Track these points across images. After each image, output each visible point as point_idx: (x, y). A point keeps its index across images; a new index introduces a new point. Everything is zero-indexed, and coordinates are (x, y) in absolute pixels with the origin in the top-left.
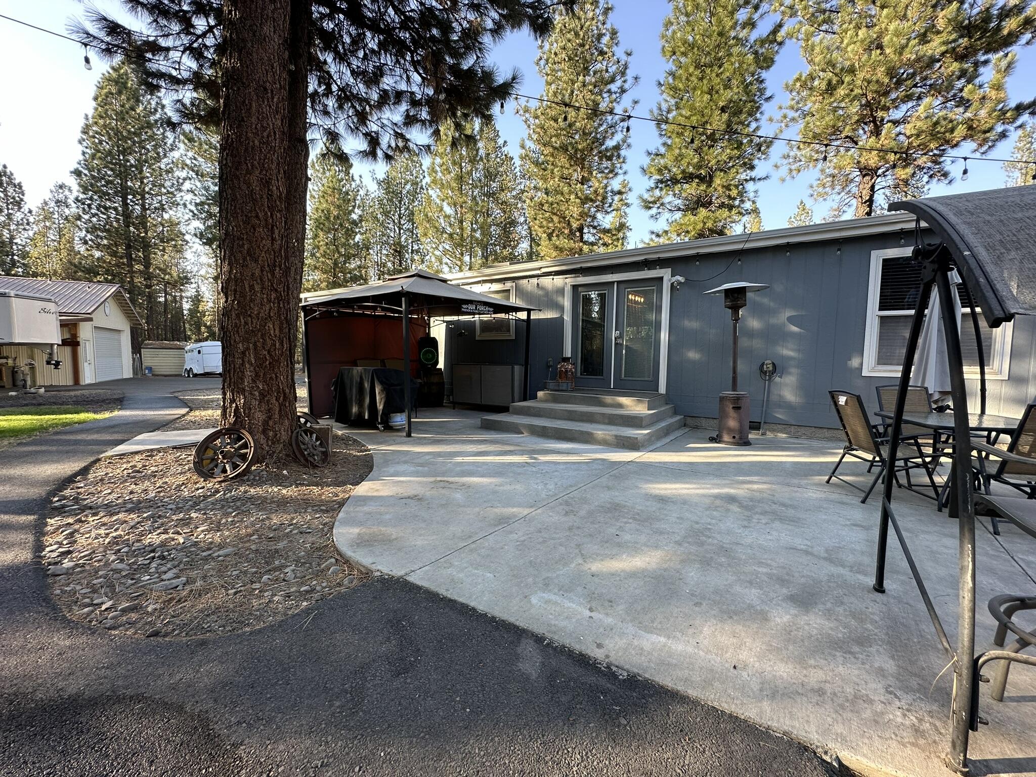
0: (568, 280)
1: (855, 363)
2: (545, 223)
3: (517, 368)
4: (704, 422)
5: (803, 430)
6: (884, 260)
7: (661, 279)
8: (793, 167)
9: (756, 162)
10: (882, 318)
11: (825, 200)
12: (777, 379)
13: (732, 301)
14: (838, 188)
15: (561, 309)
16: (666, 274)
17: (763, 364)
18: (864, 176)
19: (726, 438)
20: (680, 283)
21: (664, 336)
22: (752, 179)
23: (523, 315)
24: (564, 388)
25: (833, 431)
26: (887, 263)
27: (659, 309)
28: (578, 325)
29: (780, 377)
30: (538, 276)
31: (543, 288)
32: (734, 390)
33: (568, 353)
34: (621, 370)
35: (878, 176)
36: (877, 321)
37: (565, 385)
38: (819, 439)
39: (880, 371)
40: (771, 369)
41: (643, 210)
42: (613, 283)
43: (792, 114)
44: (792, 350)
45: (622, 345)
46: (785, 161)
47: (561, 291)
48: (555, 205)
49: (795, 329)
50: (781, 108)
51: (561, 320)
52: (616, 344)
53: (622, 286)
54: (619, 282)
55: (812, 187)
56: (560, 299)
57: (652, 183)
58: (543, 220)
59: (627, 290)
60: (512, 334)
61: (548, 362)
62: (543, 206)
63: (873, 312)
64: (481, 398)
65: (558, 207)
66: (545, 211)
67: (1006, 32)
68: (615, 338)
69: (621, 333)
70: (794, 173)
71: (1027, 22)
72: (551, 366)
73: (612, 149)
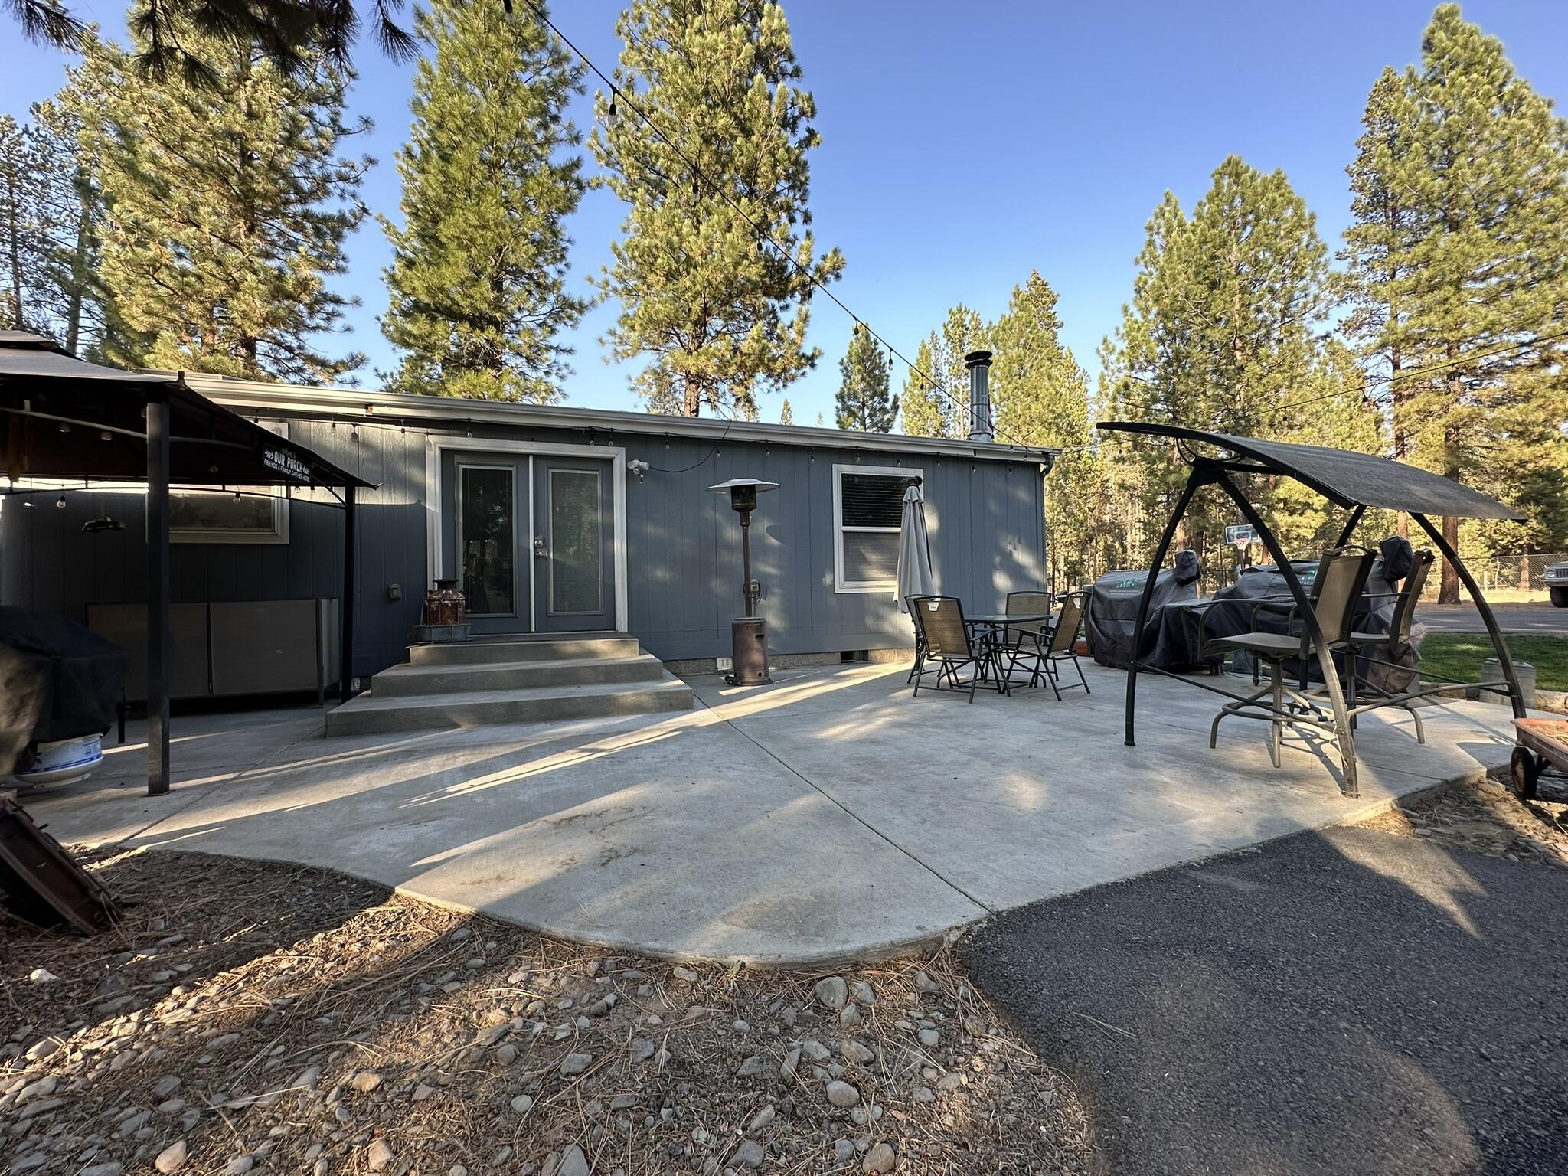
0: (431, 439)
1: (828, 580)
3: (325, 604)
5: (789, 659)
6: (843, 475)
7: (609, 461)
9: (560, 326)
10: (845, 533)
12: (762, 601)
13: (741, 500)
15: (421, 491)
16: (618, 455)
18: (690, 383)
19: (749, 677)
20: (642, 470)
21: (620, 547)
24: (459, 637)
25: (819, 656)
26: (844, 477)
27: (609, 506)
28: (455, 523)
29: (765, 599)
30: (356, 419)
31: (367, 445)
32: (749, 615)
33: (437, 570)
34: (547, 602)
35: (704, 387)
36: (841, 536)
37: (461, 631)
38: (805, 667)
39: (848, 587)
40: (756, 589)
42: (527, 455)
44: (773, 566)
45: (547, 559)
47: (417, 457)
49: (774, 541)
51: (419, 511)
52: (536, 557)
53: (543, 464)
54: (536, 457)
56: (414, 473)
58: (151, 300)
59: (551, 471)
60: (282, 534)
61: (388, 591)
62: (156, 270)
63: (839, 527)
64: (210, 680)
65: (198, 286)
66: (159, 283)
67: (790, 287)
68: (535, 547)
69: (544, 540)
70: (619, 356)
71: (804, 285)
72: (396, 599)
73: (325, 219)
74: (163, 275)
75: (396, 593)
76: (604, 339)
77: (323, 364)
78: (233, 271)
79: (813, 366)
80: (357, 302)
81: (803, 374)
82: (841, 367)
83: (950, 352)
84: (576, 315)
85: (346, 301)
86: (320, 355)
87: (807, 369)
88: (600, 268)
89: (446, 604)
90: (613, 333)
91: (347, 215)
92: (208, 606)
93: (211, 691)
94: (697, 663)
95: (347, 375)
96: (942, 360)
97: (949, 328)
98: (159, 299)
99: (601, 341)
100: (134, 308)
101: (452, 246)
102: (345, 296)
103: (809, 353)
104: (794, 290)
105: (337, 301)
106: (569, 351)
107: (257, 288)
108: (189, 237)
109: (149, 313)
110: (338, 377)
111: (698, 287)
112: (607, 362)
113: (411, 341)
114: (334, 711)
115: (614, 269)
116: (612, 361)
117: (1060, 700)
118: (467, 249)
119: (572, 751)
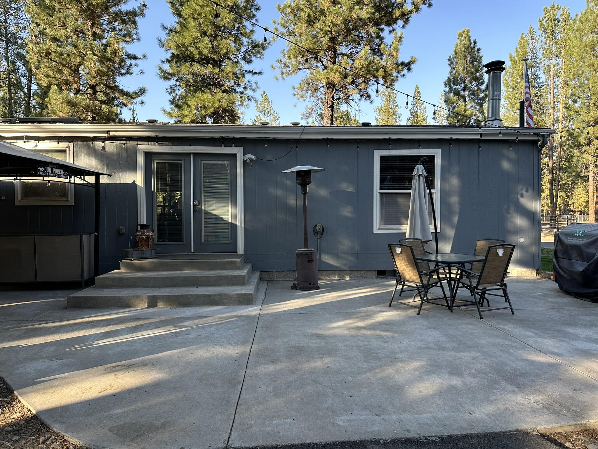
0: (140, 147)
2: (51, 73)
3: (85, 237)
4: (275, 275)
6: (381, 157)
7: (235, 155)
8: (284, 71)
9: (253, 58)
10: (382, 194)
11: (304, 100)
13: (302, 180)
14: (310, 92)
16: (239, 151)
17: (316, 226)
18: (328, 88)
20: (251, 160)
21: (240, 205)
22: (251, 72)
23: (91, 179)
24: (147, 256)
25: (361, 272)
26: (382, 158)
27: (234, 181)
30: (103, 139)
32: (306, 247)
33: (143, 219)
34: (200, 236)
35: (337, 90)
36: (379, 196)
39: (383, 229)
40: (321, 230)
41: (161, 80)
42: (189, 154)
43: (281, 29)
45: (200, 212)
46: (279, 65)
48: (65, 56)
50: (274, 22)
52: (195, 211)
53: (198, 158)
54: (195, 155)
55: (294, 88)
57: (168, 56)
58: (49, 69)
59: (203, 162)
60: (71, 201)
61: (119, 230)
62: (50, 54)
63: (377, 191)
64: (36, 274)
65: (68, 59)
66: (52, 60)
67: (394, 16)
68: (194, 206)
69: (199, 202)
70: (284, 75)
71: (403, 15)
72: (123, 234)
73: (127, 13)
74: (53, 56)
75: (123, 231)
76: (274, 66)
77: (127, 94)
78: (82, 50)
79: (409, 70)
80: (145, 57)
81: (403, 76)
82: (449, 62)
83: (544, 40)
84: (262, 50)
85: (139, 57)
86: (125, 90)
87: (405, 71)
88: (272, 22)
89: (143, 238)
90: (280, 61)
91: (137, 10)
92: (35, 238)
93: (36, 279)
94: (284, 273)
95: (139, 100)
96: (538, 47)
97: (544, 22)
98: (52, 68)
99: (272, 67)
100: (41, 75)
101: (190, 19)
102: (139, 55)
103: (406, 61)
104: (397, 19)
105: (135, 58)
106: (260, 73)
107: (92, 58)
108: (61, 35)
109: (47, 76)
110: (135, 101)
111: (327, 28)
112: (277, 79)
113: (170, 77)
114: (72, 295)
115: (280, 21)
116: (280, 79)
117: (481, 318)
118: (197, 20)
119: (171, 326)
